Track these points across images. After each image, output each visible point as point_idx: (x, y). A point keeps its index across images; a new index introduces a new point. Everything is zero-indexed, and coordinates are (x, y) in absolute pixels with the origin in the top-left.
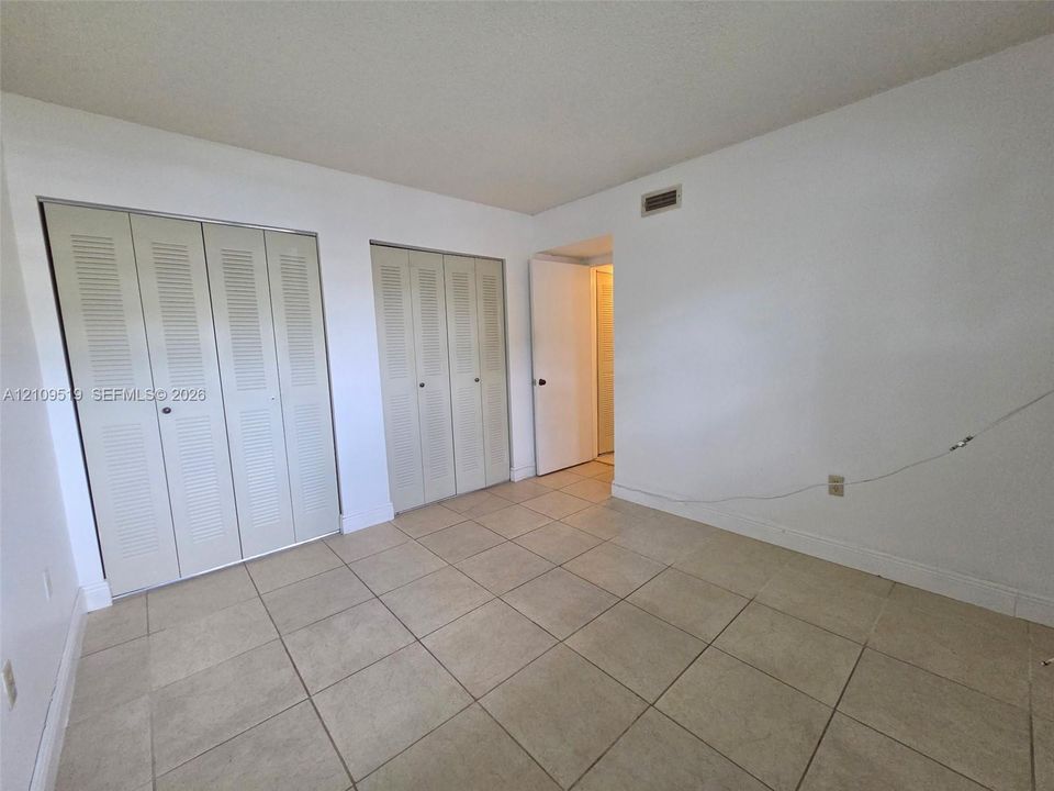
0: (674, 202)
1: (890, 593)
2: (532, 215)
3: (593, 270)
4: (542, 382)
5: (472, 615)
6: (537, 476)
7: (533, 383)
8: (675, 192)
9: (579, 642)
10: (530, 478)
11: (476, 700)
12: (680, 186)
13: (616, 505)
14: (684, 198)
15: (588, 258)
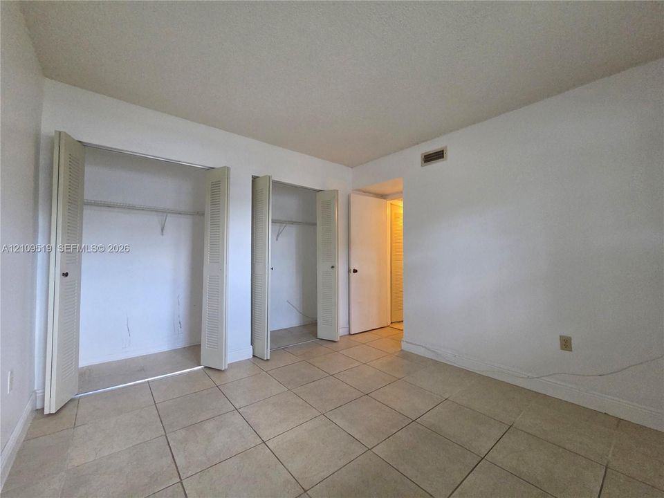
0: (443, 157)
1: (617, 426)
2: (352, 168)
3: (389, 202)
4: (355, 271)
5: (304, 426)
6: (350, 334)
7: (349, 271)
8: (443, 151)
9: (382, 450)
10: (345, 335)
11: (305, 491)
12: (446, 147)
13: (406, 355)
14: (449, 154)
15: (387, 195)
